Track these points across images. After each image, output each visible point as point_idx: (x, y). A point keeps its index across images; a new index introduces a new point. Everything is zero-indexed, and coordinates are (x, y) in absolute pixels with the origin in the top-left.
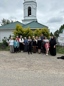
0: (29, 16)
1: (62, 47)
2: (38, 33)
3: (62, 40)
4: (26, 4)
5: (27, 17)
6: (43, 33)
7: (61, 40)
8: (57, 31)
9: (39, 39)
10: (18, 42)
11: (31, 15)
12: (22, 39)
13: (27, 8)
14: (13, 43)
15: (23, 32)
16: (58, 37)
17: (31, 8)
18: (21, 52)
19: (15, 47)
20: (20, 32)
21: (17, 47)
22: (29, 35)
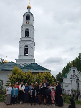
0: (25, 55)
1: (68, 95)
2: (40, 78)
3: (68, 86)
4: (22, 42)
5: (23, 56)
6: (46, 78)
7: (66, 86)
8: (60, 74)
9: (45, 86)
10: (16, 90)
11: (28, 54)
12: (22, 86)
13: (24, 46)
14: (11, 91)
15: (22, 77)
16: (63, 83)
17: (29, 47)
18: (20, 103)
19: (13, 97)
20: (19, 76)
21: (15, 96)
22: (30, 80)
